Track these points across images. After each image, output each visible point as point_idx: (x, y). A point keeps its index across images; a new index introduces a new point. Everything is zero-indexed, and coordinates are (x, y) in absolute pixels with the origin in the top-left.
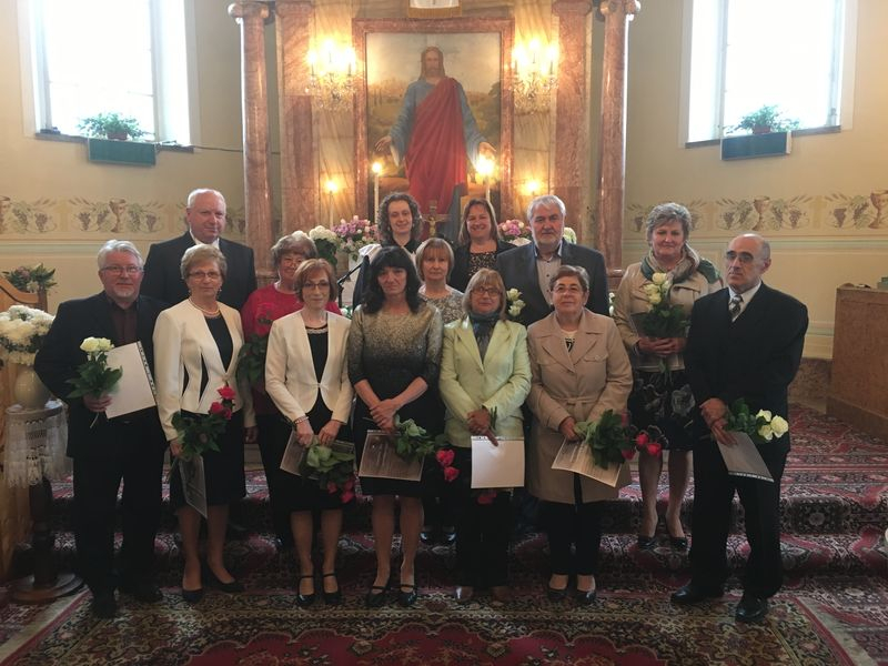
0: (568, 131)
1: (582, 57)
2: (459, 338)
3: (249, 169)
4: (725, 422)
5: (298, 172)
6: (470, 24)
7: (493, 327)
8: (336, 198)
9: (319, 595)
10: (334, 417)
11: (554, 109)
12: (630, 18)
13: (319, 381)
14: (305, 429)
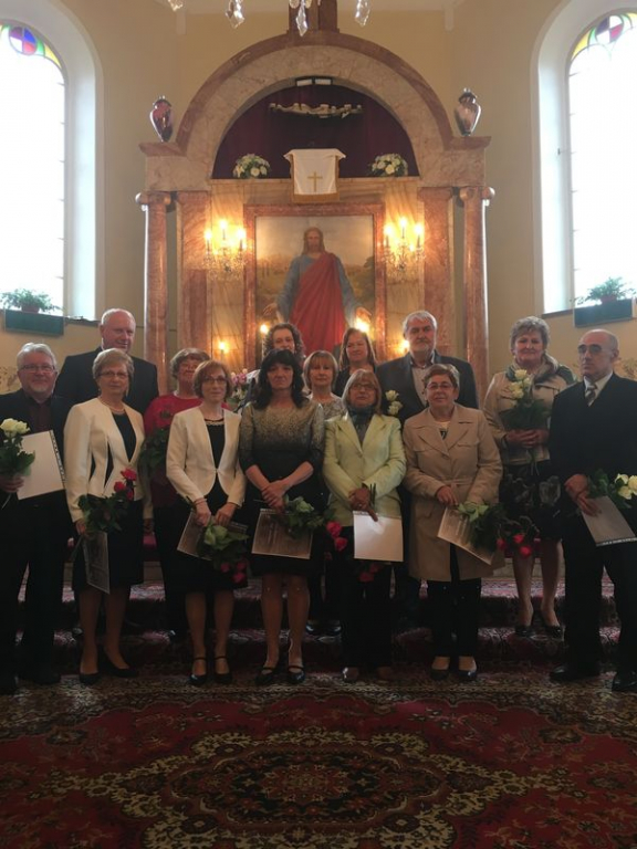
0: (435, 297)
1: (445, 235)
2: (340, 429)
3: (148, 333)
4: (587, 493)
5: (192, 336)
6: (346, 208)
7: (370, 419)
8: (226, 357)
9: (211, 677)
10: (230, 500)
11: (422, 279)
12: (486, 203)
13: (217, 466)
14: (204, 509)
